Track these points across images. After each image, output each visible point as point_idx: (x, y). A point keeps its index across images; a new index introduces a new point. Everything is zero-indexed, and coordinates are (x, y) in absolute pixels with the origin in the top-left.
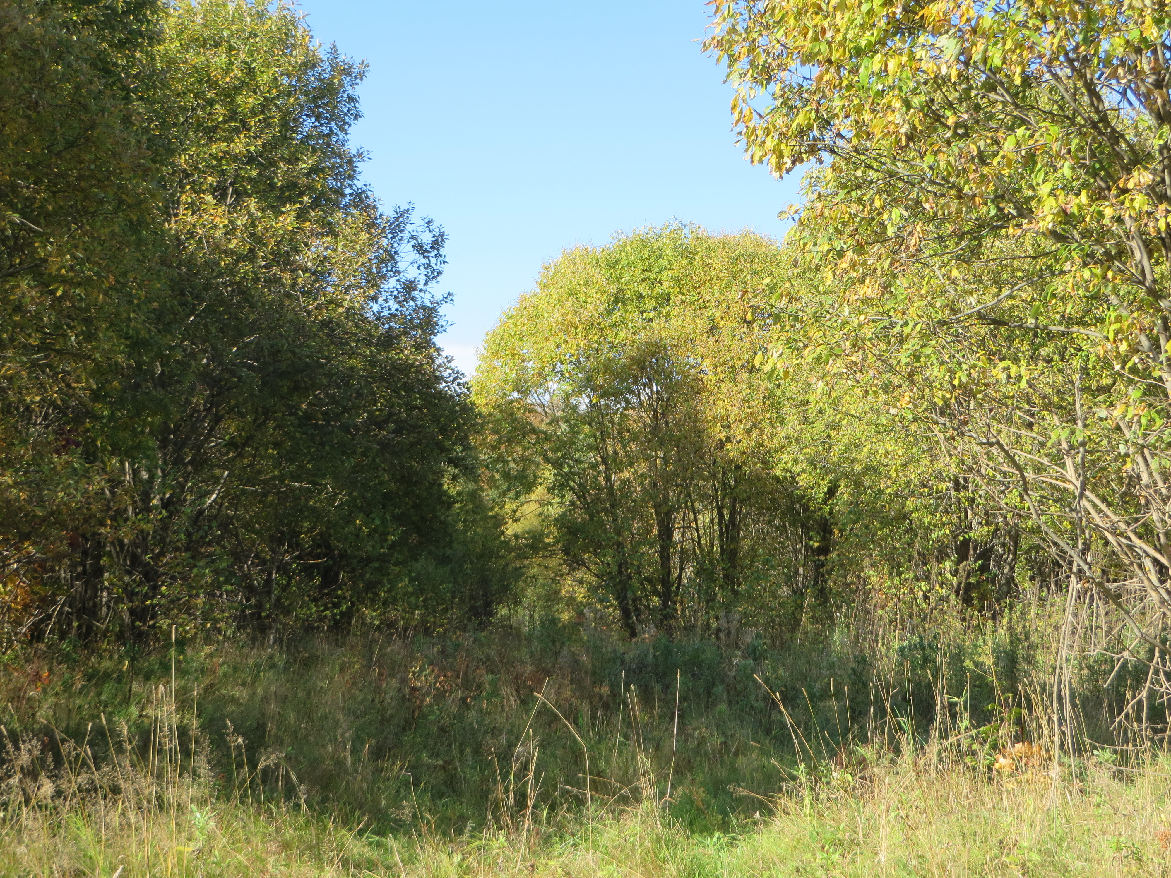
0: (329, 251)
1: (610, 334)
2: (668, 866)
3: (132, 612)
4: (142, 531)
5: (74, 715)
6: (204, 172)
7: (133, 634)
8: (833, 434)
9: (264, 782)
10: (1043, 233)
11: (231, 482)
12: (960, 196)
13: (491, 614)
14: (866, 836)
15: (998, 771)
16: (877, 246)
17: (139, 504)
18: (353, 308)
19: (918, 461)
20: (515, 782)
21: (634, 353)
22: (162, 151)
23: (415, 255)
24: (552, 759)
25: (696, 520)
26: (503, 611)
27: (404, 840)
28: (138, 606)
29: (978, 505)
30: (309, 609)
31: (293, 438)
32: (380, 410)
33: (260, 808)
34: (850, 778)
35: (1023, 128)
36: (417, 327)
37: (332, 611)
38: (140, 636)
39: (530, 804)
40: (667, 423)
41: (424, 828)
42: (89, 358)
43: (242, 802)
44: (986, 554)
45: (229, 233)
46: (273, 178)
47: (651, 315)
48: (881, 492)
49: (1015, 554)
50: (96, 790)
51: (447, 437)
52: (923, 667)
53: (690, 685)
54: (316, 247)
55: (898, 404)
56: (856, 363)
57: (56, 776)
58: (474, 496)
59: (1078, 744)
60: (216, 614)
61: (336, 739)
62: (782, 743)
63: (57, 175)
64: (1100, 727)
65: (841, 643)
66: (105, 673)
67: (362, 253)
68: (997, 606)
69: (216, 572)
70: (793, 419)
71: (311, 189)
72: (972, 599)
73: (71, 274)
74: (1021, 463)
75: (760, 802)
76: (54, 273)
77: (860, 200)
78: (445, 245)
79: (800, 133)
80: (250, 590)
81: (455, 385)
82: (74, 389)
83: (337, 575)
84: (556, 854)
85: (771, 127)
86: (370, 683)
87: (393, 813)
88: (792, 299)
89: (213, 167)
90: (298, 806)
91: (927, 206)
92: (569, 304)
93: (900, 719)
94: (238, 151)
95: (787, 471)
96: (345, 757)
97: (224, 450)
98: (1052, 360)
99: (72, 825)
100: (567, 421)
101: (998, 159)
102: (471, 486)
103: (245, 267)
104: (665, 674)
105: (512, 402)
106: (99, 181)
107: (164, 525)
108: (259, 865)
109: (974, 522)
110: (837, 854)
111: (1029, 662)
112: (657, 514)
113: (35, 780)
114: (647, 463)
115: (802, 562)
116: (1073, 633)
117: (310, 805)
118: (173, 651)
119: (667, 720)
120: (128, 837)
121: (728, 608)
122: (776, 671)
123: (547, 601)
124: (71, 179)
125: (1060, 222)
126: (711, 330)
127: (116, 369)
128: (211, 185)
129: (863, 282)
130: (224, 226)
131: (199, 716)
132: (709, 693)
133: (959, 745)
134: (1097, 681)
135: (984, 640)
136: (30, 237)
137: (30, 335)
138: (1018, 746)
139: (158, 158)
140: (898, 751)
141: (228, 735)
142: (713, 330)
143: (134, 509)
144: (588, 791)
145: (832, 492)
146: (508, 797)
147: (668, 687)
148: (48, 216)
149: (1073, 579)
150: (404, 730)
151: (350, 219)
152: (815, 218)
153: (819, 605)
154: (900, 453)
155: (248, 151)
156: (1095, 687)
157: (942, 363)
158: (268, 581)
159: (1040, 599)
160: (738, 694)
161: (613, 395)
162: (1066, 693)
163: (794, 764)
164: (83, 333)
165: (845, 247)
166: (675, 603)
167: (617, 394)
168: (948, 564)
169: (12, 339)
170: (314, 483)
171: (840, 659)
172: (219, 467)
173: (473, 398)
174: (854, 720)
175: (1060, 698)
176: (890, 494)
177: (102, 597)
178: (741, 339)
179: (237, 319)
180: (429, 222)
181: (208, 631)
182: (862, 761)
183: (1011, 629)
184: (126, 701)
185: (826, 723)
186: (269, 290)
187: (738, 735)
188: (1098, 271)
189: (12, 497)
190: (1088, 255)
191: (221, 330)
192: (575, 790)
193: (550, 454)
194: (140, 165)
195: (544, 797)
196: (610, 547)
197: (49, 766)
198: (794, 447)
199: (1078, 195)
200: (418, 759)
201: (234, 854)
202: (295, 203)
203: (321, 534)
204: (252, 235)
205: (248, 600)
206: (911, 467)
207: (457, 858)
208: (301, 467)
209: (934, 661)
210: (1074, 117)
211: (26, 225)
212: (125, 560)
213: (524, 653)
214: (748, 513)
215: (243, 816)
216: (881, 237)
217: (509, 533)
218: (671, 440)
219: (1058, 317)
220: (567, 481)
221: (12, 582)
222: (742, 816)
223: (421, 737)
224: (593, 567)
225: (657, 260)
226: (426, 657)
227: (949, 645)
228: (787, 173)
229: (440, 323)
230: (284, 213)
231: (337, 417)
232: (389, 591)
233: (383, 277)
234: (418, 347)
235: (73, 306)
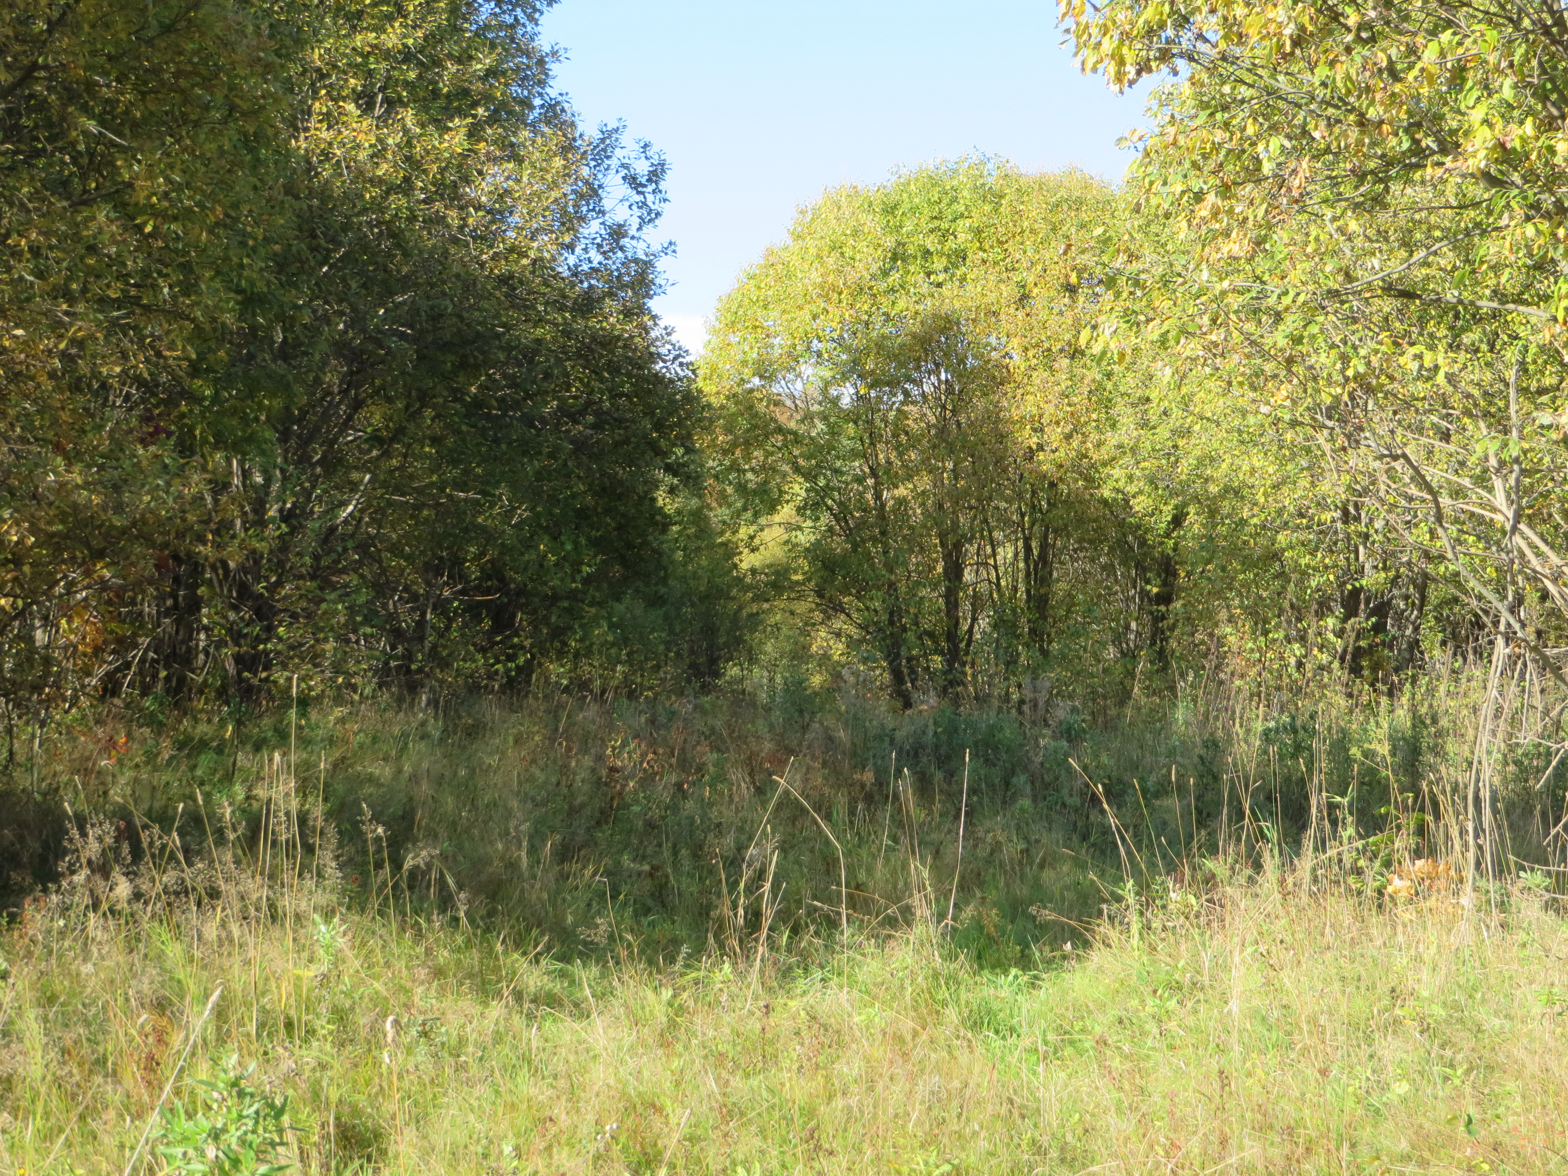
0: (511, 183)
1: (885, 302)
2: (947, 1012)
3: (238, 659)
4: (254, 552)
5: (158, 795)
6: (345, 73)
7: (239, 690)
8: (1181, 443)
9: (411, 887)
10: (1472, 175)
11: (374, 489)
12: (1362, 123)
13: (717, 675)
14: (1213, 978)
15: (1391, 896)
16: (1250, 186)
17: (251, 516)
18: (542, 259)
19: (1295, 482)
20: (746, 897)
21: (917, 329)
22: (288, 42)
23: (626, 190)
24: (796, 867)
25: (994, 554)
26: (733, 671)
27: (595, 970)
28: (247, 652)
29: (1374, 542)
30: (474, 661)
31: (459, 432)
32: (575, 398)
33: (405, 922)
34: (1192, 900)
35: (1450, 31)
36: (626, 286)
37: (505, 665)
38: (248, 692)
39: (766, 924)
40: (959, 424)
41: (624, 954)
42: (188, 318)
43: (381, 913)
44: (1382, 610)
45: (378, 155)
46: (437, 82)
47: (941, 278)
48: (1243, 522)
49: (1421, 610)
50: (187, 893)
51: (663, 434)
52: (1294, 756)
53: (982, 772)
54: (494, 176)
55: (1272, 400)
56: (1216, 345)
57: (135, 874)
58: (698, 517)
59: (1500, 864)
60: (351, 666)
61: (508, 834)
62: (1103, 852)
63: (146, 71)
64: (1529, 842)
65: (1187, 723)
66: (201, 740)
67: (555, 185)
68: (1396, 679)
69: (352, 610)
70: (1127, 419)
71: (487, 98)
72: (1362, 668)
73: (166, 204)
74: (1434, 484)
75: (1073, 930)
76: (142, 202)
77: (1227, 125)
78: (666, 177)
79: (1148, 32)
80: (397, 635)
81: (676, 365)
82: (165, 358)
83: (514, 616)
84: (799, 991)
85: (1109, 24)
86: (555, 762)
87: (583, 933)
88: (1132, 257)
89: (357, 65)
90: (456, 920)
91: (1317, 135)
92: (831, 261)
93: (1262, 824)
94: (390, 45)
95: (1118, 491)
96: (519, 856)
97: (365, 446)
98: (1477, 351)
99: (154, 937)
100: (825, 418)
101: (1415, 72)
102: (694, 502)
103: (398, 202)
104: (949, 758)
105: (751, 391)
106: (204, 79)
107: (284, 546)
108: (403, 998)
109: (1367, 566)
110: (1174, 1001)
111: (1437, 754)
112: (942, 544)
113: (106, 876)
114: (931, 477)
115: (1136, 614)
116: (1496, 717)
117: (472, 921)
118: (293, 713)
119: (951, 818)
120: (230, 954)
121: (1034, 672)
122: (1096, 756)
123: (793, 658)
124: (166, 76)
125: (1497, 160)
126: (1021, 300)
127: (223, 335)
128: (354, 90)
129: (1228, 236)
130: (371, 146)
131: (326, 800)
132: (1007, 784)
133: (1340, 861)
134: (1526, 781)
135: (1377, 723)
136: (110, 154)
137: (108, 286)
138: (1419, 863)
139: (284, 51)
140: (1258, 866)
141: (364, 824)
142: (1024, 298)
143: (244, 523)
144: (843, 910)
145: (1177, 521)
146: (736, 915)
147: (952, 776)
148: (135, 125)
149: (1500, 641)
150: (598, 823)
151: (539, 140)
152: (1166, 147)
153: (1157, 671)
154: (1271, 470)
155: (405, 46)
156: (1525, 788)
157: (1333, 346)
158: (421, 623)
159: (1453, 671)
160: (1047, 786)
161: (888, 384)
162: (1486, 794)
163: (1119, 880)
164: (179, 283)
165: (1205, 187)
166: (964, 664)
167: (893, 383)
168: (1330, 622)
169: (84, 290)
170: (484, 493)
171: (1183, 743)
172: (356, 468)
173: (700, 384)
174: (1201, 824)
175: (1477, 800)
176: (1255, 526)
177: (198, 640)
178: (1061, 313)
179: (385, 271)
180: (646, 146)
181: (339, 688)
182: (1210, 880)
183: (1413, 709)
184: (229, 778)
185: (1163, 827)
186: (430, 233)
187: (1044, 841)
188: (1545, 226)
189: (81, 501)
190: (1531, 206)
191: (364, 286)
192: (826, 907)
193: (801, 462)
194: (259, 59)
195: (783, 916)
196: (879, 589)
197: (124, 859)
198: (1128, 459)
199: (1522, 123)
200: (618, 863)
201: (369, 981)
202: (466, 117)
203: (492, 561)
204: (408, 159)
205: (393, 648)
206: (1285, 490)
207: (667, 994)
208: (466, 472)
209: (1309, 748)
210: (1520, 19)
211: (105, 136)
212: (230, 591)
213: (761, 726)
214: (1065, 547)
215: (383, 931)
216: (1254, 174)
217: (744, 566)
218: (963, 447)
219: (1488, 292)
220: (822, 498)
221: (80, 616)
222: (1047, 949)
223: (621, 833)
224: (855, 615)
225: (949, 205)
226: (630, 727)
227: (1330, 728)
228: (1130, 86)
229: (657, 281)
230: (450, 129)
231: (517, 405)
232: (581, 640)
233: (583, 219)
234: (628, 313)
235: (167, 246)
